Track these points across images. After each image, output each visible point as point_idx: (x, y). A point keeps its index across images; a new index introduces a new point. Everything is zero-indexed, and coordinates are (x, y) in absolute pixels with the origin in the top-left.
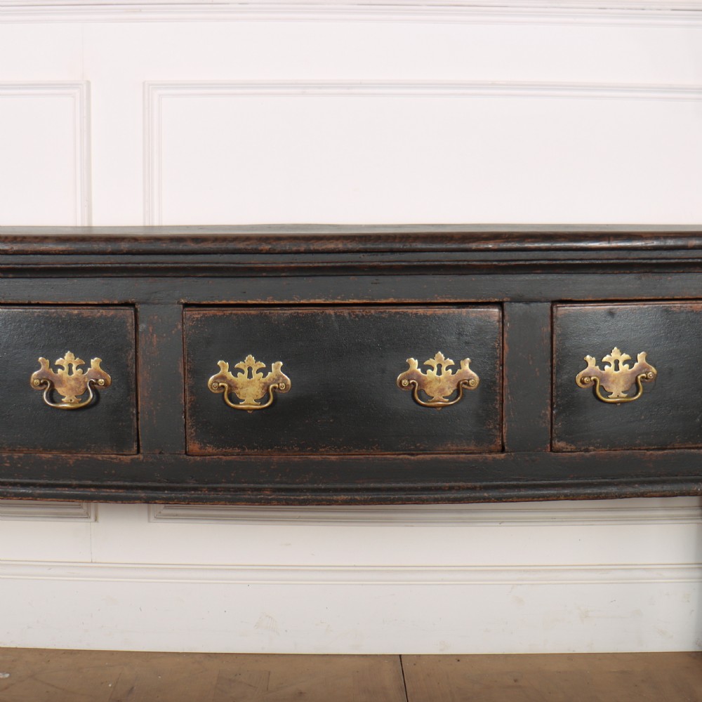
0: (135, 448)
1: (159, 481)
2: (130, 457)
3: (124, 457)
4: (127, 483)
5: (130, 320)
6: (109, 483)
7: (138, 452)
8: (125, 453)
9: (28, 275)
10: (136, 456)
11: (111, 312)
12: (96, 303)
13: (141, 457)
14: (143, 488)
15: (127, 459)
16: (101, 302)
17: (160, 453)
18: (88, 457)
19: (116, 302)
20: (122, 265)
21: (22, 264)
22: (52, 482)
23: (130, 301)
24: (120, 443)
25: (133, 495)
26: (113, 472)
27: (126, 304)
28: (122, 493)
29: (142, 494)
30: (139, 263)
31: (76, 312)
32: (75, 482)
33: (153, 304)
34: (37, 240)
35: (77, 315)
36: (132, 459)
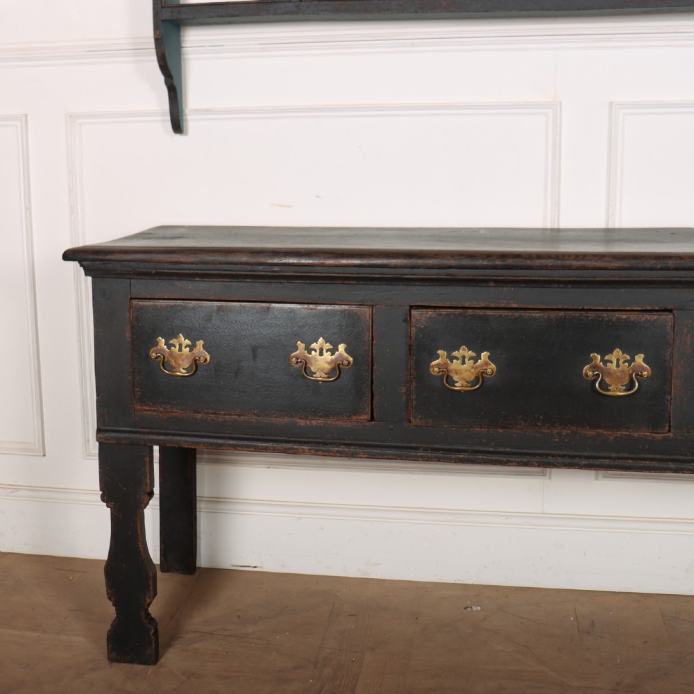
0: (667, 428)
1: (686, 455)
2: (662, 435)
3: (657, 435)
4: (658, 456)
5: (670, 324)
6: (643, 456)
7: (669, 431)
8: (659, 432)
9: (585, 286)
10: (667, 435)
11: (654, 317)
12: (640, 309)
13: (671, 435)
14: (673, 461)
15: (659, 436)
16: (644, 308)
17: (688, 432)
18: (626, 434)
19: (657, 308)
20: (667, 279)
21: (582, 277)
22: (595, 454)
23: (669, 308)
24: (656, 424)
25: (665, 466)
26: (647, 447)
27: (665, 310)
28: (655, 464)
29: (672, 465)
30: (681, 277)
31: (624, 317)
32: (613, 455)
33: (689, 310)
34: (597, 258)
35: (626, 319)
36: (664, 437)
